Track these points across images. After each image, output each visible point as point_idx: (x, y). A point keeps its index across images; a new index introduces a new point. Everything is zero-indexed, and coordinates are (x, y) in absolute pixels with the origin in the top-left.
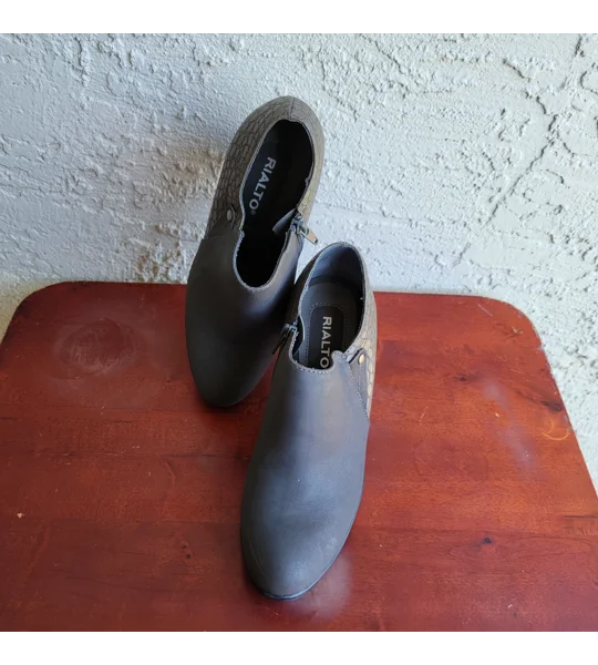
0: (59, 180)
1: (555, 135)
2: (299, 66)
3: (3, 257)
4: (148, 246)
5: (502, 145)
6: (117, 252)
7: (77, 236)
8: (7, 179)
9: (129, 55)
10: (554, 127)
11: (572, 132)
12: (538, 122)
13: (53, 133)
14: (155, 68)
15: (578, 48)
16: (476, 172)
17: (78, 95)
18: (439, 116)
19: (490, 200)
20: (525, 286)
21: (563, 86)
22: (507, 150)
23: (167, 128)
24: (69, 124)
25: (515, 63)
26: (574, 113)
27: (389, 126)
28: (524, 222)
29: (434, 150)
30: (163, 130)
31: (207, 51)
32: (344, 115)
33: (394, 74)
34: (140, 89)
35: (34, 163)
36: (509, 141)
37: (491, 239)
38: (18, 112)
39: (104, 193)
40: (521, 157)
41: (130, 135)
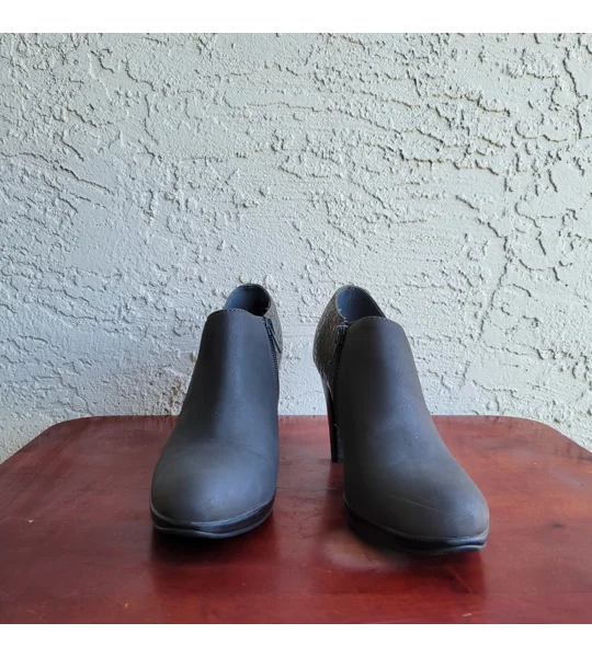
0: (113, 309)
1: (510, 253)
2: (310, 205)
3: (44, 395)
4: (181, 375)
5: (472, 264)
6: (151, 384)
7: (118, 366)
8: (70, 309)
9: (187, 201)
10: (508, 246)
11: (523, 250)
12: (494, 244)
13: (118, 265)
14: (205, 211)
15: (506, 186)
16: (457, 288)
17: (144, 231)
18: (418, 240)
19: (476, 316)
20: (531, 410)
21: (504, 214)
22: (477, 268)
23: (209, 258)
24: (132, 257)
25: (464, 197)
26: (519, 235)
27: (382, 251)
28: (510, 336)
29: (420, 270)
30: (205, 259)
31: (243, 196)
32: (346, 243)
33: (379, 209)
34: (191, 227)
35: (96, 293)
36: (477, 260)
37: (486, 357)
38: (95, 248)
39: (149, 321)
40: (491, 275)
41: (179, 265)
